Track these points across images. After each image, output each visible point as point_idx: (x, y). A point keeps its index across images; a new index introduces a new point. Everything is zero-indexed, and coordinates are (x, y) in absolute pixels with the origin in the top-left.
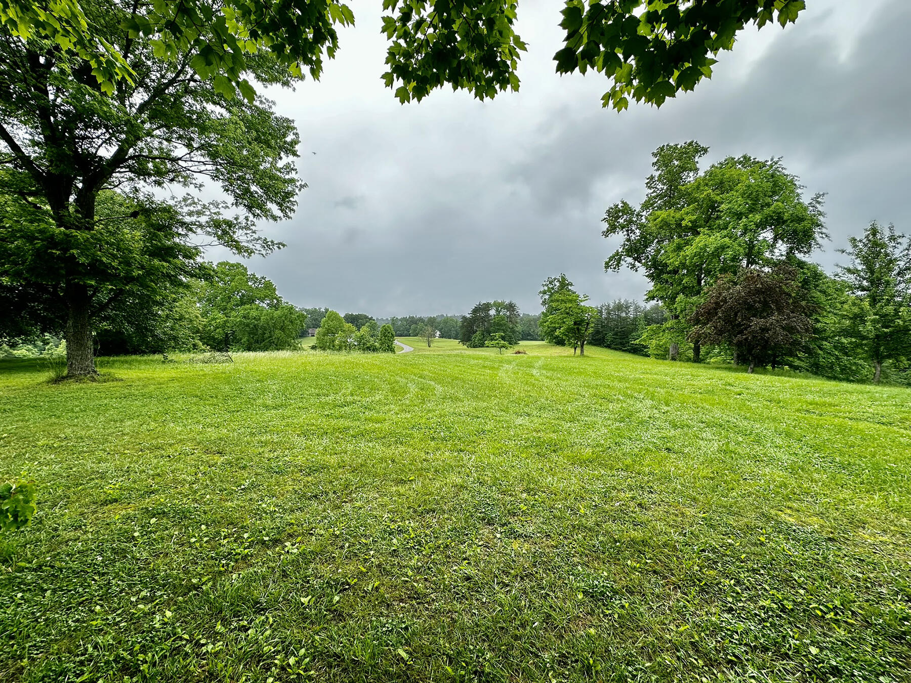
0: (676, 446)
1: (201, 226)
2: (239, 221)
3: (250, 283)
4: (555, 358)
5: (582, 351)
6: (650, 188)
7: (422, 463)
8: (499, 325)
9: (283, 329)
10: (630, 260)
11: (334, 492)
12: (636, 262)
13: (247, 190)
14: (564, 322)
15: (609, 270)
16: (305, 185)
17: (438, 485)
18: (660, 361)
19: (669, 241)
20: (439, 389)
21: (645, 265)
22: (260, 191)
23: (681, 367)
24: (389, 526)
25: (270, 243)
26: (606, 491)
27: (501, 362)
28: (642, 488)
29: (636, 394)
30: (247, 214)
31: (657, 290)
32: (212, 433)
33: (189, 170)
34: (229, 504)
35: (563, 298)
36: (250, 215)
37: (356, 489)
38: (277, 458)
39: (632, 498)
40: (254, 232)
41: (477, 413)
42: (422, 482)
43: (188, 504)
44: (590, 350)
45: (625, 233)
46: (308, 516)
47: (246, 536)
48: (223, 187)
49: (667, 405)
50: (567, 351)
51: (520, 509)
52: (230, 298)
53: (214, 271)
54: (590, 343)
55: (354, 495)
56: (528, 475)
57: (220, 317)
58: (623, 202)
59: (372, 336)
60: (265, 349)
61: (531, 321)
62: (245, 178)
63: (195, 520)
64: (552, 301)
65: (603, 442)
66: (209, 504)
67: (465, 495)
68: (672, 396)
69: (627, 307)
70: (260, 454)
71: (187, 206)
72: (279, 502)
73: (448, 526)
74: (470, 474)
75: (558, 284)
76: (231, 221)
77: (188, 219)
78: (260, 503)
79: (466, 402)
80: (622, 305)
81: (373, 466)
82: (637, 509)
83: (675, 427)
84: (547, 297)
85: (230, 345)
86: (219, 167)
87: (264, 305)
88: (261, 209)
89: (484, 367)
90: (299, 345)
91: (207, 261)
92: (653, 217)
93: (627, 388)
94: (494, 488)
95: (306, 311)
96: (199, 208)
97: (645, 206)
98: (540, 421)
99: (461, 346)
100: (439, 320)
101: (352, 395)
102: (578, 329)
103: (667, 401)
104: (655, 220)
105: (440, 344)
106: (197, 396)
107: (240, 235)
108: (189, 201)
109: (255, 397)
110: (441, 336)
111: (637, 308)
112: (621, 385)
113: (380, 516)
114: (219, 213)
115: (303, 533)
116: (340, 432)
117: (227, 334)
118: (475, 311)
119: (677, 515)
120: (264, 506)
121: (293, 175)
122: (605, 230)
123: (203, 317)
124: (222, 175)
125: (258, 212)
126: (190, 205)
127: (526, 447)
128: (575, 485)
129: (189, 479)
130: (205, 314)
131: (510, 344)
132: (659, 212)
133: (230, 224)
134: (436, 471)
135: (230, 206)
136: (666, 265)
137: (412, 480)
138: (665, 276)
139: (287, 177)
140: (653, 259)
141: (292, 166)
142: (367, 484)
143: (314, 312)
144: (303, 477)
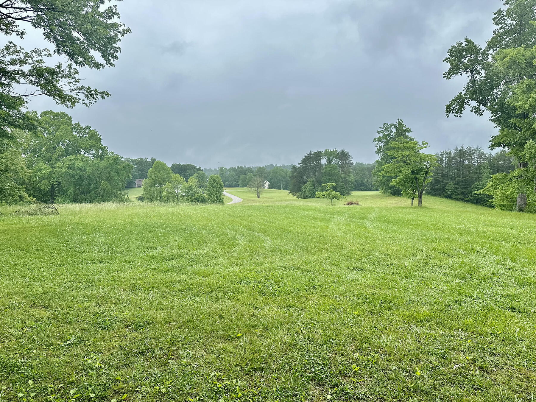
0: (522, 305)
1: (23, 75)
2: (62, 69)
3: (75, 133)
4: (390, 209)
5: (420, 202)
6: (497, 23)
7: (250, 319)
8: (330, 175)
9: (108, 179)
10: (474, 103)
11: (161, 349)
12: (481, 106)
13: (69, 37)
14: (401, 172)
15: (451, 115)
16: (128, 31)
17: (266, 343)
18: (506, 213)
19: (518, 81)
20: (268, 242)
21: (491, 109)
22: (82, 38)
23: (528, 219)
24: (215, 385)
25: (93, 92)
26: (444, 353)
27: (333, 213)
28: (484, 349)
29: (478, 249)
30: (69, 62)
31: (503, 136)
32: (38, 287)
33: (10, 17)
34: (56, 359)
35: (400, 145)
36: (73, 62)
37: (182, 345)
38: (103, 313)
39: (472, 360)
40: (77, 81)
41: (306, 267)
42: (250, 340)
43: (14, 358)
44: (429, 201)
45: (469, 74)
46: (134, 373)
47: (72, 392)
48: (45, 34)
49: (513, 260)
50: (404, 202)
51: (352, 370)
52: (55, 148)
53: (37, 121)
54: (429, 193)
55: (180, 352)
56: (361, 334)
57: (46, 168)
58: (467, 40)
59: (200, 187)
60: (90, 200)
61: (364, 170)
62: (67, 23)
63: (22, 375)
64: (388, 149)
65: (441, 300)
66: (36, 359)
67: (294, 354)
68: (518, 250)
69: (470, 154)
70: (86, 309)
71: (9, 54)
72: (105, 358)
73: (277, 385)
74: (299, 332)
75: (394, 130)
76: (54, 70)
77: (10, 68)
78: (86, 359)
79: (296, 256)
80: (464, 152)
81: (200, 322)
82: (478, 372)
83: (521, 284)
84: (382, 144)
85: (56, 196)
86: (40, 13)
87: (89, 155)
88: (83, 56)
89: (315, 219)
90: (126, 196)
91: (31, 111)
92: (500, 56)
93: (468, 242)
94: (325, 347)
95: (133, 161)
96: (22, 56)
97: (492, 44)
98: (374, 276)
99: (291, 197)
100: (268, 170)
101: (180, 248)
102: (416, 178)
103: (513, 256)
104: (503, 59)
105: (271, 195)
106: (23, 249)
107: (63, 84)
108: (11, 50)
109: (81, 250)
110: (271, 187)
111: (481, 155)
112: (464, 238)
113: (206, 374)
114: (41, 61)
115: (128, 390)
116: (167, 286)
117: (52, 186)
118: (306, 160)
119: (521, 380)
120: (90, 361)
121: (115, 20)
122: (447, 71)
123: (28, 168)
124: (44, 21)
125: (80, 59)
126: (13, 53)
127: (359, 304)
128: (411, 345)
129: (16, 333)
130: (30, 165)
131: (342, 194)
132: (508, 50)
133: (52, 72)
134: (265, 328)
135: (52, 53)
136: (514, 108)
137: (239, 337)
138: (513, 120)
139: (109, 22)
140: (500, 102)
141: (114, 11)
142: (193, 340)
143: (140, 162)
144: (128, 333)
